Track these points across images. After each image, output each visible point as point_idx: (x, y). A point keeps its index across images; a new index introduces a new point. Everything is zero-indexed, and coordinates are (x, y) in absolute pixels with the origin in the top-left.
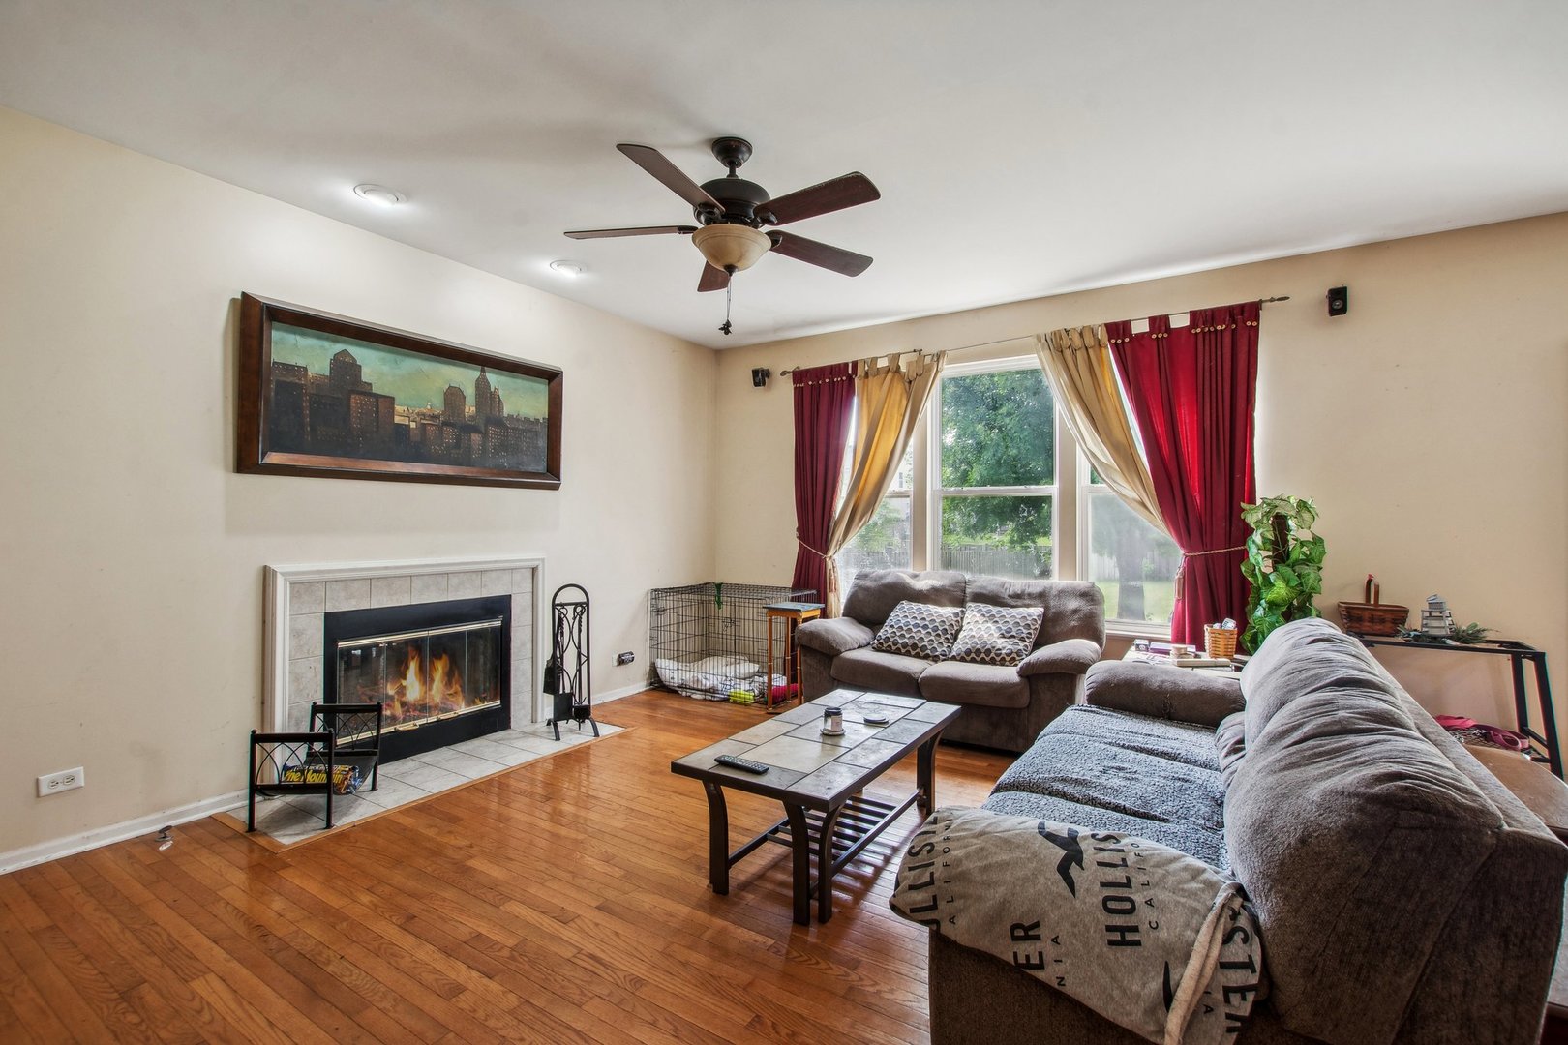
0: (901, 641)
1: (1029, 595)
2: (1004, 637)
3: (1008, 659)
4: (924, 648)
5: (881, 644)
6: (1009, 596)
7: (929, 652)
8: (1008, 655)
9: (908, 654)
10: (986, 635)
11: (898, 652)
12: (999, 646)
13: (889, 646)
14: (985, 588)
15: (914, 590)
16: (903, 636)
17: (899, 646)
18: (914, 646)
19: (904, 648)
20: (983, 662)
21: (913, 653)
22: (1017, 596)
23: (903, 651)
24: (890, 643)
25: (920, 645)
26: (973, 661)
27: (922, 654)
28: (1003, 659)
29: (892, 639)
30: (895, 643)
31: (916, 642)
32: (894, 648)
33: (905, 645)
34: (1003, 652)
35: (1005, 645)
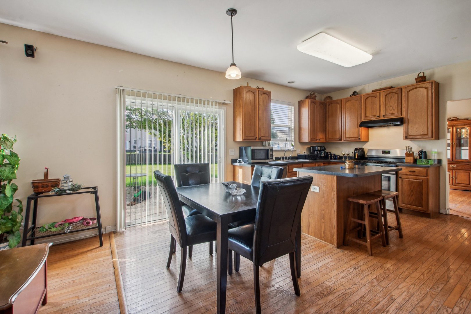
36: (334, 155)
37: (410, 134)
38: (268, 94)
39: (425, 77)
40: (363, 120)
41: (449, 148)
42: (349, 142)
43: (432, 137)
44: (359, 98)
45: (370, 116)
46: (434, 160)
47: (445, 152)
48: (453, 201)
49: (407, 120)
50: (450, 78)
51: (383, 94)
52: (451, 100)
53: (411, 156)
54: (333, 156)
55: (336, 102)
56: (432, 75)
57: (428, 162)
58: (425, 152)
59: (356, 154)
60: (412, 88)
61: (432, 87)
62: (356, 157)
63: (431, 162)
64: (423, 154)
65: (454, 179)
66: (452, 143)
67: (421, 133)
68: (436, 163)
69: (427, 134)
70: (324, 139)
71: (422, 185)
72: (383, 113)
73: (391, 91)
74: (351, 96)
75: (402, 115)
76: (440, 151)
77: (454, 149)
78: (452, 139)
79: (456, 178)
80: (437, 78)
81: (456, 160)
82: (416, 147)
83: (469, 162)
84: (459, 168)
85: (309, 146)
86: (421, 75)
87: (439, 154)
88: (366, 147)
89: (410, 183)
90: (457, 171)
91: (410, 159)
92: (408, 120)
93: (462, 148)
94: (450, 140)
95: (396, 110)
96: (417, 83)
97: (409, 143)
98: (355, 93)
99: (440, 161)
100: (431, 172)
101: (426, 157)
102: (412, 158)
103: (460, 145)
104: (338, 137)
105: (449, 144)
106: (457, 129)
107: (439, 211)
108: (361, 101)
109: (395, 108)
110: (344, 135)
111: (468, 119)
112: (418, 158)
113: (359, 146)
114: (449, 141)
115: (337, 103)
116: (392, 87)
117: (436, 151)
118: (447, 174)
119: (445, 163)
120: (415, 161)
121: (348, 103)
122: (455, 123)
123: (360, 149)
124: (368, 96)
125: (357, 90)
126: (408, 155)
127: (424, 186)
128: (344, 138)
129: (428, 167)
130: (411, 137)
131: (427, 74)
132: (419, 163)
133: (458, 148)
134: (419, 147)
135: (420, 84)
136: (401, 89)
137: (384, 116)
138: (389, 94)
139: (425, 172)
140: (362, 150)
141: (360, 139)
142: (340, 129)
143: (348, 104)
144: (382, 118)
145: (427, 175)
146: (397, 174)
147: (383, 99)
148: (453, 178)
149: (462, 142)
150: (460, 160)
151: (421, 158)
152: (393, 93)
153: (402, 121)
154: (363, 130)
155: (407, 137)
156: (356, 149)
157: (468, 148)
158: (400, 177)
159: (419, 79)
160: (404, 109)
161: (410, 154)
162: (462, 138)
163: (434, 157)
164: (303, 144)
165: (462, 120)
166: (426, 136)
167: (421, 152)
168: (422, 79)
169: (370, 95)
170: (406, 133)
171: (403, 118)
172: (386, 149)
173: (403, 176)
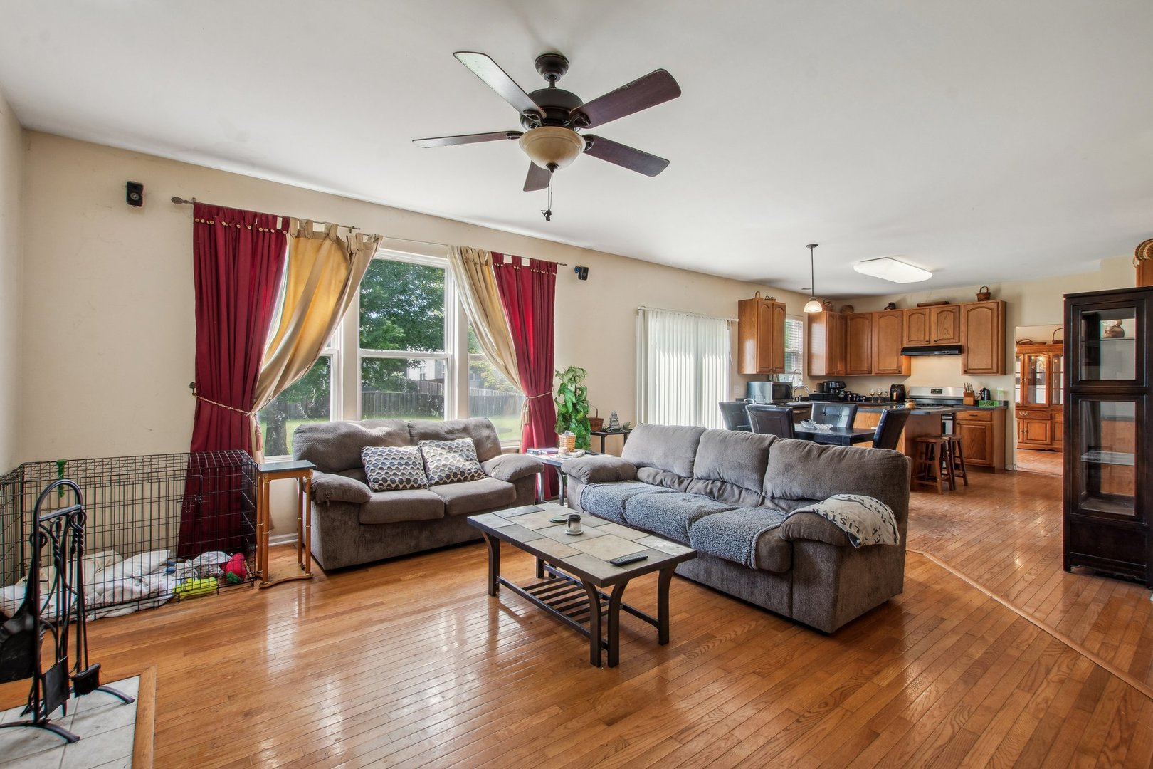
0: (397, 479)
1: (458, 430)
2: (467, 461)
3: (476, 475)
4: (415, 481)
5: (381, 485)
6: (446, 432)
7: (419, 483)
8: (476, 472)
9: (405, 488)
10: (455, 462)
11: (397, 489)
12: (469, 468)
13: (389, 485)
14: (427, 428)
15: (373, 437)
16: (395, 474)
17: (397, 483)
18: (408, 481)
19: (401, 483)
20: (459, 481)
21: (408, 486)
22: (451, 432)
23: (401, 486)
24: (389, 483)
25: (412, 479)
26: (452, 482)
27: (416, 486)
28: (473, 476)
29: (389, 479)
30: (393, 482)
31: (408, 477)
32: (393, 486)
33: (401, 482)
34: (473, 471)
35: (471, 466)
36: (857, 395)
37: (969, 367)
38: (783, 307)
39: (990, 293)
40: (905, 346)
41: (1019, 386)
42: (882, 375)
43: (998, 372)
44: (900, 313)
45: (915, 339)
46: (999, 401)
47: (1012, 392)
48: (1023, 460)
49: (966, 348)
50: (1019, 297)
51: (934, 311)
52: (1020, 325)
53: (971, 397)
54: (856, 398)
55: (862, 316)
56: (998, 291)
57: (992, 404)
58: (989, 391)
59: (895, 394)
60: (972, 307)
61: (998, 308)
62: (895, 398)
63: (997, 404)
64: (986, 394)
65: (1025, 433)
66: (1023, 379)
67: (984, 366)
68: (1002, 405)
69: (992, 369)
70: (843, 372)
71: (985, 432)
72: (934, 338)
73: (946, 309)
74: (885, 309)
75: (959, 342)
76: (1006, 389)
77: (1025, 389)
78: (1023, 373)
79: (1027, 432)
80: (1004, 295)
81: (1028, 405)
82: (977, 384)
83: (1046, 408)
84: (1033, 416)
85: (822, 382)
86: (984, 290)
87: (1005, 393)
88: (907, 383)
89: (972, 431)
90: (1028, 421)
91: (969, 401)
92: (968, 348)
93: (1038, 387)
94: (1020, 374)
95: (952, 334)
96: (979, 301)
97: (969, 379)
98: (892, 306)
99: (1006, 403)
100: (996, 416)
101: (989, 398)
102: (972, 399)
103: (1034, 382)
104: (865, 368)
105: (1017, 380)
106: (1030, 357)
107: (1005, 467)
108: (902, 318)
109: (951, 332)
110: (876, 365)
111: (1045, 343)
112: (980, 398)
113: (897, 383)
114: (1019, 376)
115: (864, 318)
116: (946, 303)
117: (1002, 389)
118: (1015, 421)
119: (1012, 406)
120: (976, 403)
121: (882, 319)
122: (1027, 348)
123: (899, 386)
124: (912, 312)
125: (894, 300)
126: (967, 395)
127: (988, 434)
128: (874, 370)
129: (993, 409)
130: (971, 371)
131: (991, 289)
132: (981, 405)
133: (1031, 387)
134: (981, 383)
135: (984, 303)
136: (959, 306)
137: (935, 341)
138: (942, 312)
139: (989, 416)
140: (902, 388)
141: (900, 372)
142: (870, 357)
143: (883, 321)
144: (932, 344)
145: (991, 420)
146: (954, 419)
147: (934, 318)
148: (1023, 431)
149: (1038, 376)
150: (1033, 405)
151: (983, 399)
152: (948, 311)
153: (958, 349)
154: (904, 359)
155: (967, 371)
156: (893, 387)
157: (1044, 387)
158: (959, 424)
159: (982, 296)
160: (962, 334)
161: (969, 393)
162: (1038, 371)
163: (1000, 397)
164: (813, 378)
165: (1037, 345)
166: (990, 371)
167: (983, 391)
168: (986, 296)
169: (915, 312)
170: (964, 366)
171: (960, 346)
172: (938, 386)
173: (962, 422)
